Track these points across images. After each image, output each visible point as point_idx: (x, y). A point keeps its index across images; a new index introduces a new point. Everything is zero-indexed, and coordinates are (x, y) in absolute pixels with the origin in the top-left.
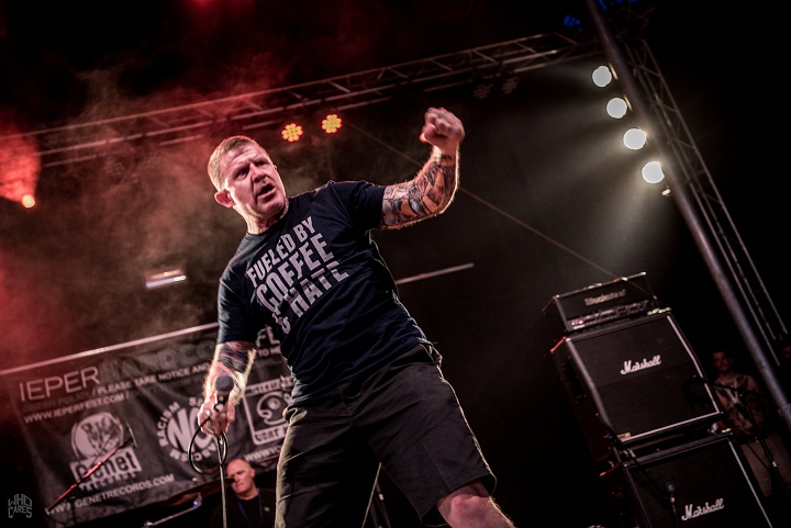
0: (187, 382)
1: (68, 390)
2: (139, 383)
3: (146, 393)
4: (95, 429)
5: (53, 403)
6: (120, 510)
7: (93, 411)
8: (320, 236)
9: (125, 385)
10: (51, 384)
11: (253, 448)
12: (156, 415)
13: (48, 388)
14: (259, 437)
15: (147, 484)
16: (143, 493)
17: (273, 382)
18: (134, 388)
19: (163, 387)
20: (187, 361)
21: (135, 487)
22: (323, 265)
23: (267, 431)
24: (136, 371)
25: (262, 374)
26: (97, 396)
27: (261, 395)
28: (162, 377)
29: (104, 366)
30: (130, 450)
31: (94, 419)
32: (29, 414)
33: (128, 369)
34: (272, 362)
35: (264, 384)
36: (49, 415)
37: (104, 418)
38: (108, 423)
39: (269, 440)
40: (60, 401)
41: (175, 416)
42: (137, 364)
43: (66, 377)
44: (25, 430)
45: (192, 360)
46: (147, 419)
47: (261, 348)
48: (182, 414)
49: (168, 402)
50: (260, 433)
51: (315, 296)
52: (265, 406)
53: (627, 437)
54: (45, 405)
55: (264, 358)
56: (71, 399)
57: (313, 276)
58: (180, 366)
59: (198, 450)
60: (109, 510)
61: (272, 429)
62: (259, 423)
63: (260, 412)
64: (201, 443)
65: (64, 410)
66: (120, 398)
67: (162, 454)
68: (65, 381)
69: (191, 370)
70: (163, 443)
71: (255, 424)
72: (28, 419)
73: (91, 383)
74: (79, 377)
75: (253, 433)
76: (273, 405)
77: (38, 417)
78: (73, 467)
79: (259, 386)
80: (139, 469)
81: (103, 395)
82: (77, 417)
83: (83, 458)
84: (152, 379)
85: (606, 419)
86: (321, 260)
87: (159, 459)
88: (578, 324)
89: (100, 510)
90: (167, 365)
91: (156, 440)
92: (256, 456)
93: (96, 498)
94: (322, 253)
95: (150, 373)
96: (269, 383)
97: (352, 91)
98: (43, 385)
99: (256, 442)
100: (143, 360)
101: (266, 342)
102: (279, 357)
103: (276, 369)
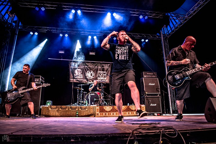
0: (91, 68)
3: (86, 68)
4: (78, 71)
6: (79, 82)
7: (79, 68)
9: (83, 66)
10: (74, 63)
11: (97, 80)
12: (86, 72)
14: (99, 78)
15: (83, 80)
16: (82, 81)
18: (84, 67)
19: (88, 68)
20: (92, 65)
21: (81, 80)
22: (126, 55)
25: (101, 70)
29: (81, 63)
30: (82, 75)
31: (78, 69)
32: (71, 66)
36: (73, 67)
37: (80, 70)
41: (88, 72)
42: (85, 64)
44: (70, 68)
45: (93, 66)
46: (85, 71)
48: (89, 72)
49: (88, 70)
53: (147, 93)
55: (102, 68)
58: (91, 66)
59: (90, 77)
60: (77, 82)
61: (101, 78)
62: (99, 76)
64: (91, 77)
65: (75, 67)
66: (82, 68)
67: (86, 77)
70: (86, 75)
73: (79, 65)
76: (101, 75)
78: (74, 75)
80: (82, 78)
82: (76, 69)
83: (76, 74)
84: (87, 67)
85: (145, 90)
87: (85, 77)
88: (145, 76)
90: (89, 65)
91: (85, 75)
92: (97, 81)
93: (76, 80)
94: (127, 53)
95: (87, 66)
100: (86, 63)
101: (103, 66)
102: (104, 68)
103: (103, 70)
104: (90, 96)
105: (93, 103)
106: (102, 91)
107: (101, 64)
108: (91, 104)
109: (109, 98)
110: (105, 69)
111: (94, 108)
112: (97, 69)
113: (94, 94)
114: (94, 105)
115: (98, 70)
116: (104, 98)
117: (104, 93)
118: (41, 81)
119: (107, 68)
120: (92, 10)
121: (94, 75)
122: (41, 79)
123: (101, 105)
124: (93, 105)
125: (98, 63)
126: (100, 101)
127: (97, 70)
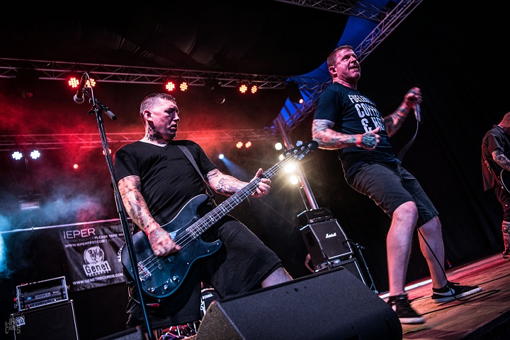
1: (82, 236)
2: (111, 236)
3: (114, 240)
4: (93, 253)
5: (76, 241)
6: (102, 285)
7: (92, 245)
9: (105, 237)
10: (76, 233)
12: (117, 250)
13: (74, 235)
15: (113, 276)
16: (112, 280)
18: (109, 238)
19: (120, 239)
21: (108, 277)
24: (110, 232)
26: (94, 240)
28: (120, 235)
29: (97, 228)
30: (106, 262)
31: (92, 249)
32: (67, 244)
33: (107, 230)
36: (74, 245)
38: (98, 251)
40: (79, 240)
42: (110, 229)
43: (82, 231)
44: (65, 250)
49: (121, 244)
54: (73, 241)
56: (84, 240)
60: (99, 285)
65: (81, 244)
66: (103, 241)
68: (81, 233)
70: (119, 260)
72: (66, 246)
73: (91, 234)
74: (87, 231)
77: (71, 245)
78: (84, 266)
80: (110, 270)
81: (96, 240)
82: (86, 247)
83: (88, 263)
84: (116, 235)
88: (312, 221)
89: (94, 284)
91: (117, 259)
93: (93, 280)
95: (115, 233)
98: (72, 233)
100: (113, 227)
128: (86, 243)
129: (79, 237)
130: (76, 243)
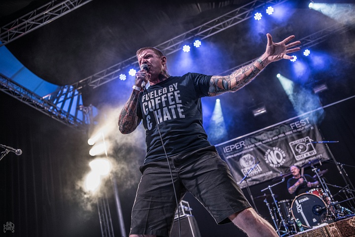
0: (271, 143)
1: (237, 149)
2: (257, 144)
3: (259, 147)
4: (246, 159)
6: (258, 182)
7: (245, 154)
8: (179, 91)
9: (253, 146)
10: (232, 147)
11: (296, 162)
12: (264, 154)
13: (231, 149)
14: (297, 158)
15: (264, 175)
16: (264, 177)
17: (300, 140)
18: (256, 146)
19: (264, 145)
20: (270, 136)
21: (261, 176)
22: (176, 104)
23: (300, 156)
24: (256, 141)
25: (295, 138)
26: (245, 150)
27: (296, 145)
28: (264, 142)
29: (246, 140)
30: (257, 164)
31: (245, 156)
32: (227, 156)
33: (253, 140)
34: (298, 134)
35: (297, 141)
36: (232, 156)
37: (248, 156)
38: (250, 157)
39: (301, 159)
40: (235, 152)
41: (269, 153)
42: (255, 139)
43: (236, 144)
44: (227, 161)
45: (272, 136)
46: (261, 155)
47: (294, 129)
48: (272, 152)
49: (267, 149)
50: (298, 156)
51: (167, 118)
52: (298, 148)
54: (231, 153)
55: (295, 133)
56: (238, 151)
57: (170, 107)
58: (269, 138)
59: (278, 163)
60: (254, 183)
61: (302, 155)
62: (297, 153)
63: (297, 150)
64: (279, 161)
65: (237, 154)
66: (252, 149)
67: (267, 165)
68: (235, 146)
69: (272, 139)
70: (267, 162)
71: (296, 154)
72: (227, 158)
73: (243, 146)
74: (239, 144)
75: (296, 157)
76: (301, 147)
77: (230, 157)
78: (242, 170)
79: (295, 141)
80: (261, 170)
81: (247, 149)
82: (240, 156)
83: (244, 168)
84: (260, 143)
86: (175, 102)
87: (267, 167)
89: (252, 182)
90: (264, 138)
91: (265, 161)
92: (298, 164)
93: (250, 179)
94: (177, 99)
95: (260, 141)
96: (298, 140)
97: (312, 40)
98: (229, 148)
99: (297, 160)
100: (257, 137)
101: (295, 128)
102: (300, 132)
103: (300, 135)
104: (300, 206)
105: (314, 220)
106: (324, 184)
107: (288, 124)
108: (312, 224)
109: (349, 195)
110: (303, 132)
111: (325, 232)
112: (284, 138)
113: (307, 199)
114: (321, 223)
115: (289, 140)
116: (335, 199)
117: (330, 188)
118: (185, 209)
119: (307, 127)
120: (220, 27)
121: (284, 155)
122: (182, 206)
123: (338, 220)
124: (316, 224)
125: (281, 125)
126: (329, 211)
127: (286, 142)
128: (240, 153)
129: (235, 149)
130: (233, 154)
